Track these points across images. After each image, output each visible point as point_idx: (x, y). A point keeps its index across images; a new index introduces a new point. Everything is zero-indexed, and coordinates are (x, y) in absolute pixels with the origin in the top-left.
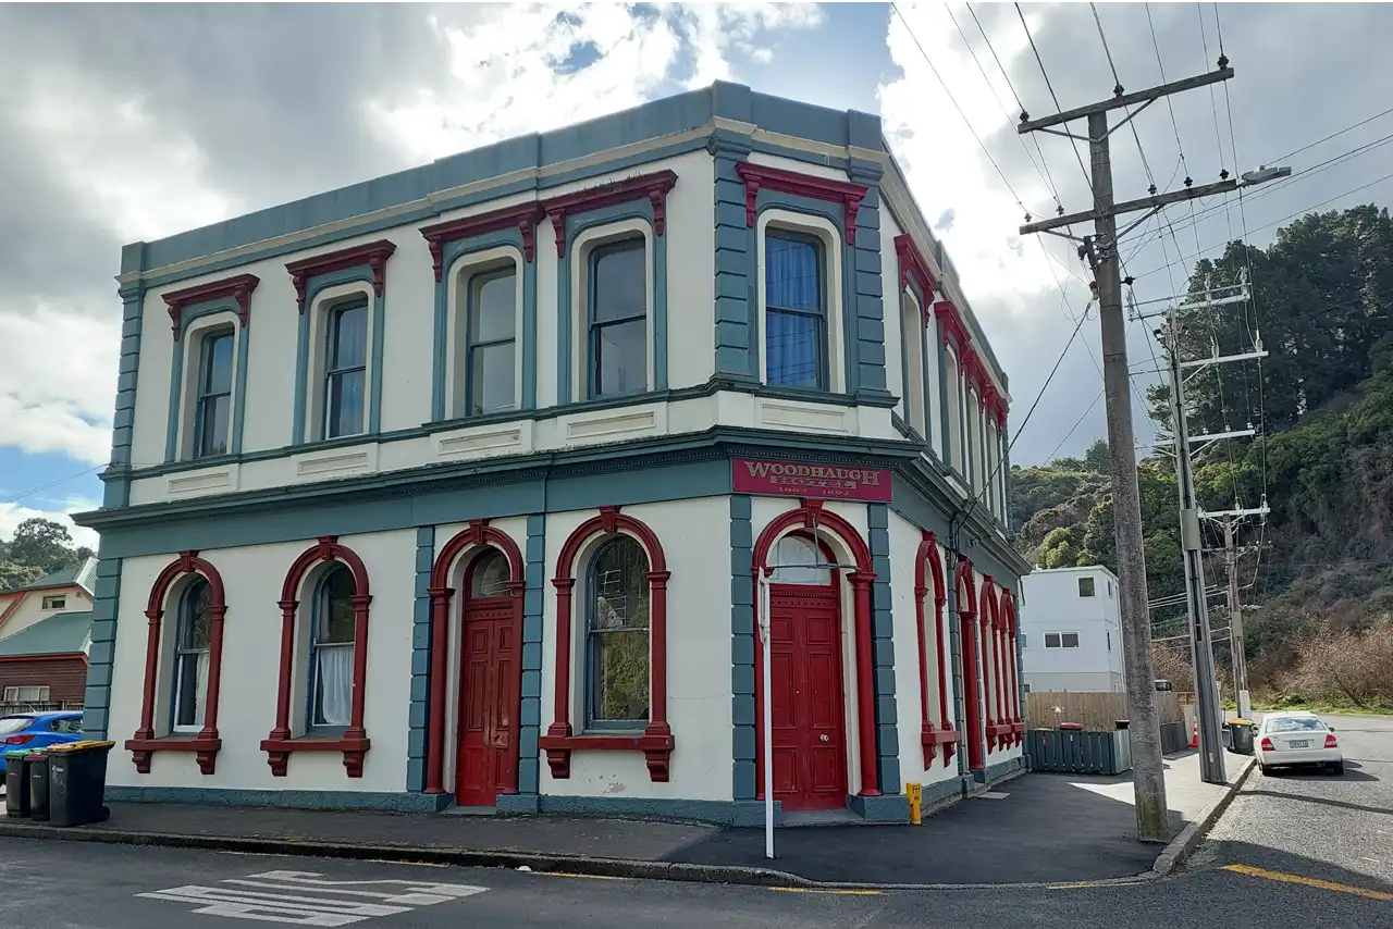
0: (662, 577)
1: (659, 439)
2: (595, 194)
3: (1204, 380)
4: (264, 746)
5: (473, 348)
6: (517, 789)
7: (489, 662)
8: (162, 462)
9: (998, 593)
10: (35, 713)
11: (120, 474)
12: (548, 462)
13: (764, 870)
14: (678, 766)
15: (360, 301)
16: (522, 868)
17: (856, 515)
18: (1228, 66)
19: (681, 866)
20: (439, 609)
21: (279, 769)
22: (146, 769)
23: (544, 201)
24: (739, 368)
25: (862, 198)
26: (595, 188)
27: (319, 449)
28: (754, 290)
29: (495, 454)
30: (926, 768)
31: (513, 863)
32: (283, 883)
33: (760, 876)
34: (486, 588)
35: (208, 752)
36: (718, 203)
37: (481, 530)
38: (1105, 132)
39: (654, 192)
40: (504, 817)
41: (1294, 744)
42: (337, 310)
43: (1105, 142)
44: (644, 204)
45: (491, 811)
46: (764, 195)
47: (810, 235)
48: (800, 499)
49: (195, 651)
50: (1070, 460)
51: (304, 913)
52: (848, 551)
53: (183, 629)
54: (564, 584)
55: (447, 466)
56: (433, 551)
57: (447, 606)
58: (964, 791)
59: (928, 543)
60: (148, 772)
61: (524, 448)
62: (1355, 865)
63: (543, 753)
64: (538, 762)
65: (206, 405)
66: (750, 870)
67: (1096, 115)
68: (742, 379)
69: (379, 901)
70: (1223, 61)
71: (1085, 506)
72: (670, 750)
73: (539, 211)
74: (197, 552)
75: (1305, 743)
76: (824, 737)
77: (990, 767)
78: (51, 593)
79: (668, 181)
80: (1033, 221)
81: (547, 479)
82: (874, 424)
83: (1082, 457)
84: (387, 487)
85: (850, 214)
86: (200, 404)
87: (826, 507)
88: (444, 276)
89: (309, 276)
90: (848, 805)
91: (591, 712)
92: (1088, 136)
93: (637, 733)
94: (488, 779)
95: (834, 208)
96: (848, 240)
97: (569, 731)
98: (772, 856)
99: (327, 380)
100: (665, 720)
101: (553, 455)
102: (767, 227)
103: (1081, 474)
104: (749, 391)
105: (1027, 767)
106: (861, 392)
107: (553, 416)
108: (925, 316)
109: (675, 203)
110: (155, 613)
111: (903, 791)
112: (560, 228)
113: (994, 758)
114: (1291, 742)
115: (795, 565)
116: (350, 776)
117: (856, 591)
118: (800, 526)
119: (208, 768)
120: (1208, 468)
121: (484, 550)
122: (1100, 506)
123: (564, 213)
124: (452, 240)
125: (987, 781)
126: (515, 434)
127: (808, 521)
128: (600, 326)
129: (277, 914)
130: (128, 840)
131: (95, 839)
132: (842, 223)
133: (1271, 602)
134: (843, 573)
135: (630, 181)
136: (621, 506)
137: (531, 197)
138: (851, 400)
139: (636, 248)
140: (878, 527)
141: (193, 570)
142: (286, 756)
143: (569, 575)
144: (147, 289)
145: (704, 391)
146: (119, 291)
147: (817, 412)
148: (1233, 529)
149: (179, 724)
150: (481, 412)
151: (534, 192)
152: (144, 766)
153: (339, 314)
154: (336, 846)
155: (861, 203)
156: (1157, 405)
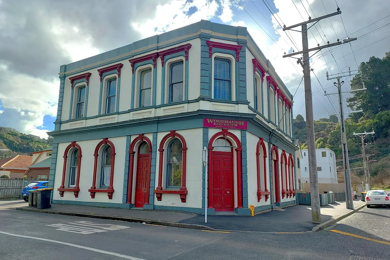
0: (186, 149)
1: (186, 113)
2: (171, 50)
3: (363, 96)
4: (89, 190)
5: (141, 90)
6: (149, 203)
7: (144, 171)
8: (68, 119)
9: (288, 155)
10: (39, 181)
11: (59, 122)
12: (158, 119)
13: (202, 226)
14: (188, 198)
15: (115, 79)
16: (143, 223)
17: (237, 133)
18: (340, 10)
19: (182, 224)
20: (131, 157)
21: (93, 196)
22: (62, 196)
23: (159, 52)
24: (206, 95)
25: (241, 49)
26: (171, 49)
27: (105, 116)
28: (211, 74)
29: (145, 117)
30: (258, 202)
31: (141, 222)
32: (83, 224)
33: (201, 227)
34: (143, 151)
35: (77, 192)
36: (202, 51)
37: (142, 136)
38: (306, 29)
39: (185, 49)
40: (145, 210)
41: (376, 199)
42: (110, 81)
43: (306, 32)
44: (183, 53)
45: (142, 209)
46: (214, 49)
47: (227, 59)
48: (222, 129)
49: (75, 167)
50: (325, 119)
51: (81, 231)
52: (235, 142)
53: (72, 161)
54: (161, 151)
55: (133, 120)
56: (130, 142)
57: (133, 156)
58: (272, 208)
59: (261, 141)
60: (63, 196)
61: (152, 116)
62: (370, 231)
63: (155, 194)
64: (154, 196)
65: (79, 105)
66: (199, 226)
67: (304, 25)
68: (206, 97)
69: (101, 229)
70: (338, 9)
71: (328, 131)
72: (186, 194)
73: (157, 55)
74: (76, 142)
75: (379, 199)
76: (228, 192)
77: (282, 203)
78: (49, 152)
79: (189, 46)
80: (287, 54)
81: (157, 124)
82: (243, 109)
83: (328, 118)
84: (119, 126)
85: (238, 54)
86: (77, 105)
87: (229, 131)
88: (134, 72)
89: (103, 73)
90: (234, 210)
91: (168, 184)
92: (301, 31)
93: (178, 190)
94: (142, 201)
95: (233, 52)
96: (237, 60)
97: (162, 189)
98: (206, 222)
99: (107, 99)
100: (185, 186)
101: (159, 117)
102: (215, 58)
103: (328, 122)
104: (208, 101)
105: (297, 203)
106: (240, 101)
107: (160, 107)
108: (263, 80)
109: (191, 52)
110: (65, 157)
111: (249, 207)
112: (162, 59)
113: (284, 200)
114: (375, 198)
115: (220, 146)
116: (109, 199)
117: (237, 153)
118: (222, 136)
119: (77, 196)
120: (364, 121)
121: (143, 142)
122: (332, 132)
123: (163, 55)
124: (136, 63)
125: (281, 206)
126: (150, 112)
127: (224, 134)
128: (173, 84)
129: (75, 231)
130: (54, 213)
131: (47, 212)
132: (236, 56)
133: (383, 159)
134: (234, 148)
135: (179, 47)
136: (176, 131)
137: (156, 51)
138: (237, 103)
139: (181, 64)
140: (244, 137)
141: (74, 146)
142: (95, 193)
143: (163, 148)
144: (66, 76)
145: (197, 101)
146: (59, 77)
147: (227, 106)
148: (364, 138)
149: (71, 185)
150: (144, 106)
151: (157, 50)
152: (62, 194)
153: (110, 82)
154: (101, 216)
155: (241, 50)
156: (349, 103)
